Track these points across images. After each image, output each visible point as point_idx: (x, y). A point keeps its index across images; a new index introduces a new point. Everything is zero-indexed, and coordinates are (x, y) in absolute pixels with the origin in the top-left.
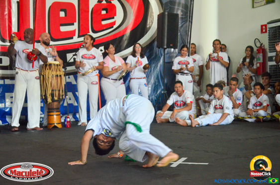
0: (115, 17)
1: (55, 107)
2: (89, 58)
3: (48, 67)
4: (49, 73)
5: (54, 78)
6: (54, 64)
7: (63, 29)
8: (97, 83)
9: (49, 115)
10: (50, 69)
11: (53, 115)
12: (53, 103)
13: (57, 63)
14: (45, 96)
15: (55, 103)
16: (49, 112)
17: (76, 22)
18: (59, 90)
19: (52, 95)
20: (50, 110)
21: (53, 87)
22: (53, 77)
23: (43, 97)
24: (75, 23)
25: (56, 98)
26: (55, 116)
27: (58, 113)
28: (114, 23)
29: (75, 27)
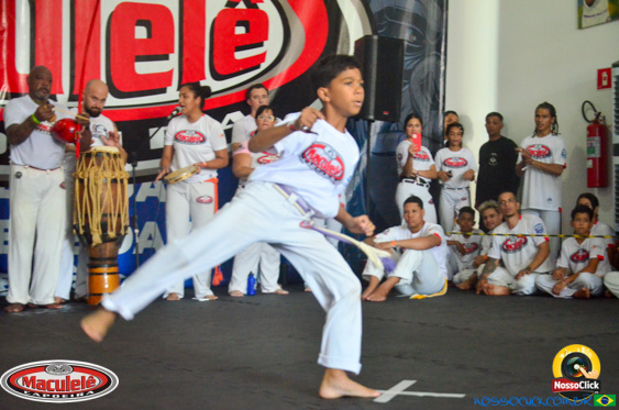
0: (265, 43)
1: (108, 254)
2: (191, 141)
3: (93, 160)
4: (96, 174)
5: (109, 185)
6: (108, 154)
7: (142, 68)
8: (210, 201)
9: (91, 274)
10: (99, 165)
11: (102, 274)
12: (103, 246)
13: (114, 150)
14: (87, 227)
15: (109, 246)
16: (92, 266)
17: (173, 52)
18: (119, 215)
19: (104, 226)
20: (96, 262)
21: (106, 208)
22: (105, 184)
23: (82, 232)
24: (171, 55)
25: (112, 234)
26: (106, 277)
27: (113, 269)
28: (262, 57)
29: (172, 64)
